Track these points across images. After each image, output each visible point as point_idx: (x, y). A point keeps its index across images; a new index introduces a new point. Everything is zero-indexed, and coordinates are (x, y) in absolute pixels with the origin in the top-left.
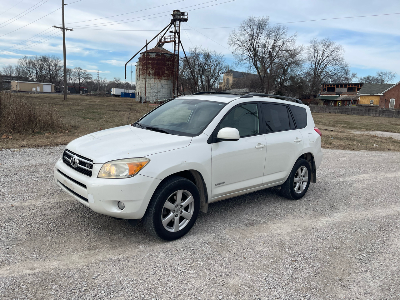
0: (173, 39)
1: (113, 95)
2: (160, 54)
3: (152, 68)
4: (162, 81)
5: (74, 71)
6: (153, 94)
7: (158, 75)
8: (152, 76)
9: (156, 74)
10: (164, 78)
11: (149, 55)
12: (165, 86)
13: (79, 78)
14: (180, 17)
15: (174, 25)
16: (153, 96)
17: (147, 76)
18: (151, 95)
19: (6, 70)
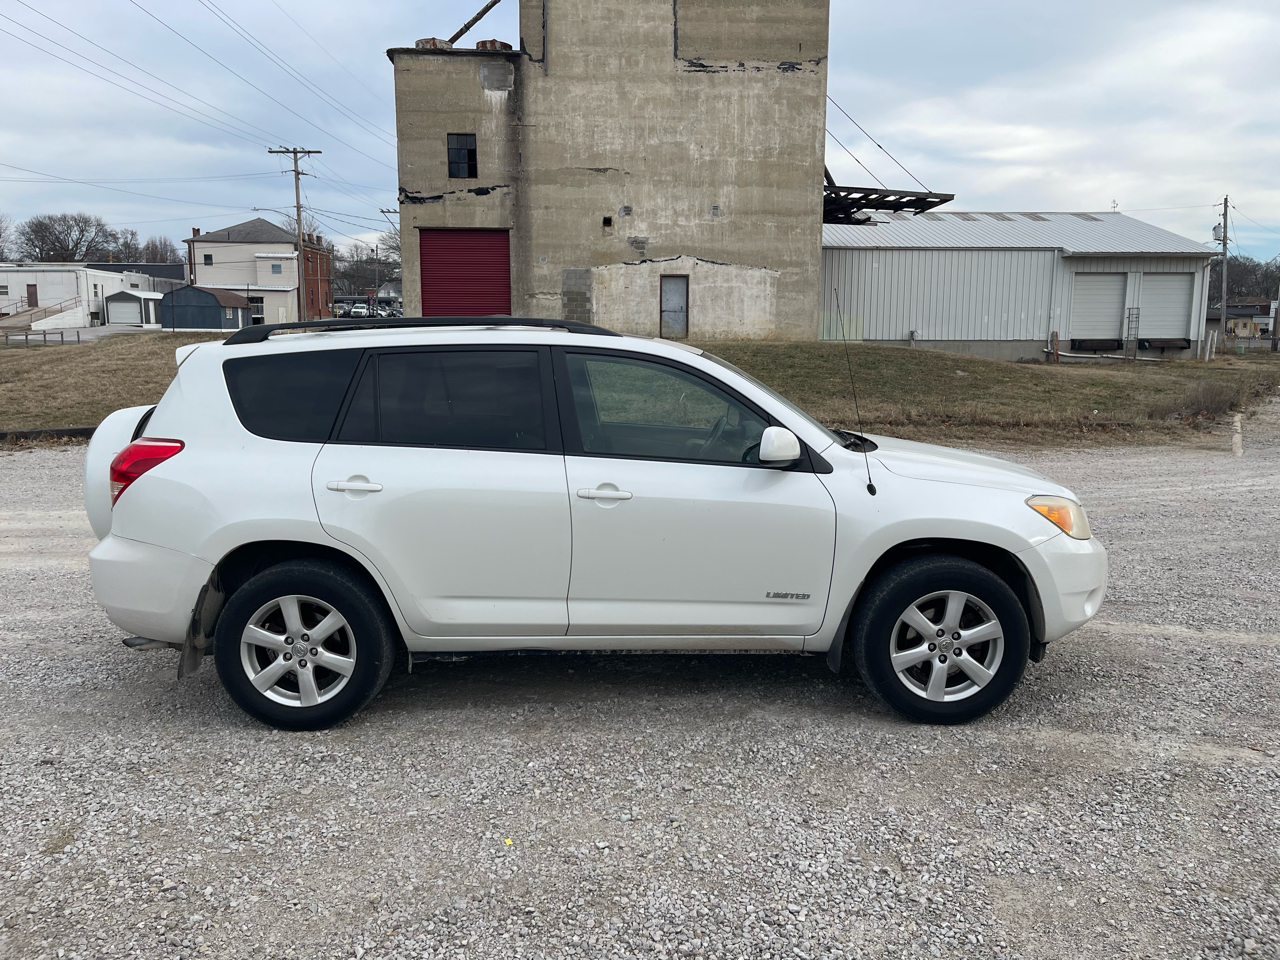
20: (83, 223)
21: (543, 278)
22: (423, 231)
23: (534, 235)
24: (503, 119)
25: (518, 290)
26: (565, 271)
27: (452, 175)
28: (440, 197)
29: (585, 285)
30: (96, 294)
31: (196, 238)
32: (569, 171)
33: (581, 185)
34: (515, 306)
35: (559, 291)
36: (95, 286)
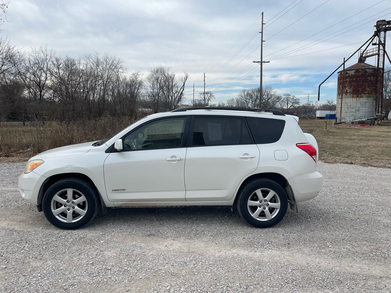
0: (377, 52)
1: (318, 117)
2: (360, 70)
3: (350, 87)
4: (361, 99)
5: (284, 98)
6: (350, 114)
7: (357, 92)
8: (350, 94)
9: (354, 92)
10: (364, 96)
11: (347, 73)
12: (365, 104)
13: (288, 104)
14: (385, 26)
15: (378, 37)
16: (350, 116)
17: (344, 95)
18: (348, 115)
19: (229, 102)
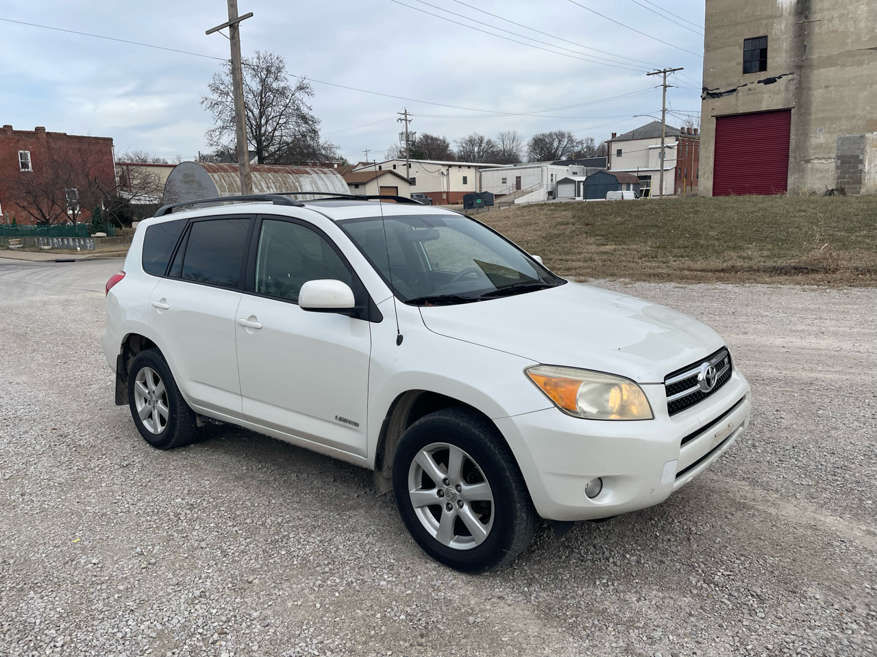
20: (561, 136)
21: (820, 146)
22: (719, 118)
23: (813, 110)
24: (792, 19)
25: (795, 158)
26: (840, 138)
27: (746, 71)
28: (734, 90)
29: (859, 149)
30: (552, 180)
31: (613, 139)
32: (851, 54)
33: (860, 63)
34: (792, 171)
35: (833, 156)
36: (552, 175)
